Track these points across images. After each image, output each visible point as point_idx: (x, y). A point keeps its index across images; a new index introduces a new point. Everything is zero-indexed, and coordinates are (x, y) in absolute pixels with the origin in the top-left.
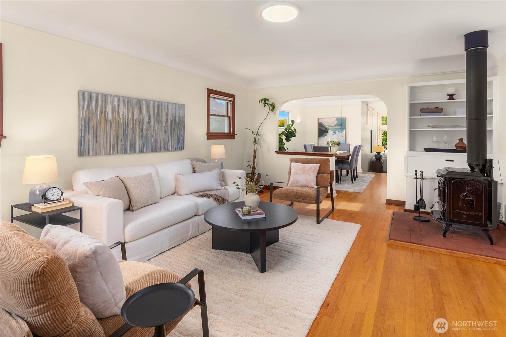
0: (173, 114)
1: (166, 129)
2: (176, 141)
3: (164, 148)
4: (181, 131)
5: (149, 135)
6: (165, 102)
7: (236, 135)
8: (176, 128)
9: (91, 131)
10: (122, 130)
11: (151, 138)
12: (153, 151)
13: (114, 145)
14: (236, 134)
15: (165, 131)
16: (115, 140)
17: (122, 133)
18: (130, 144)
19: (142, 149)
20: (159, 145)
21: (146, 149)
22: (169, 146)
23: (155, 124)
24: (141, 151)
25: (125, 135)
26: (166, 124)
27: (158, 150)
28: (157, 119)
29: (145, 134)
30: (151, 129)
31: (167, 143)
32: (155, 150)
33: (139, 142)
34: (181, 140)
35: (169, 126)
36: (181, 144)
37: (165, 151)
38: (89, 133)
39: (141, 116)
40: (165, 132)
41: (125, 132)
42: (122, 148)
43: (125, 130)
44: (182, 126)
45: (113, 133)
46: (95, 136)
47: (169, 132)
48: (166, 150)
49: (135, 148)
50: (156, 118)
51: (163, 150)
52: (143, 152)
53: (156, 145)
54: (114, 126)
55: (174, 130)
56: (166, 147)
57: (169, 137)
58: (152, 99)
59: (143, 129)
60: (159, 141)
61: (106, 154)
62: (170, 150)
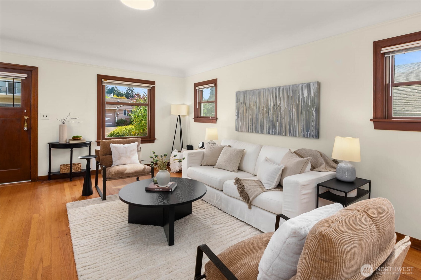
0: (299, 97)
1: (292, 113)
2: (304, 127)
3: (290, 132)
4: (311, 115)
5: (274, 119)
6: (289, 86)
8: (304, 112)
9: (240, 116)
10: (255, 115)
11: (276, 122)
12: (278, 135)
13: (251, 126)
15: (291, 115)
16: (251, 122)
17: (255, 117)
18: (260, 126)
19: (269, 132)
20: (284, 129)
21: (273, 131)
22: (296, 132)
23: (279, 108)
24: (269, 133)
25: (257, 119)
26: (291, 108)
27: (284, 134)
28: (281, 104)
29: (271, 118)
30: (276, 114)
31: (293, 129)
32: (279, 134)
33: (266, 125)
34: (312, 126)
35: (294, 110)
36: (313, 131)
37: (291, 136)
38: (239, 117)
39: (267, 102)
40: (290, 116)
41: (257, 117)
42: (255, 129)
43: (257, 115)
44: (312, 109)
45: (250, 117)
46: (242, 119)
47: (295, 117)
48: (292, 135)
49: (263, 129)
50: (280, 103)
51: (289, 135)
52: (270, 134)
53: (281, 129)
54: (250, 112)
55: (302, 114)
56: (292, 132)
57: (295, 121)
58: (275, 86)
59: (269, 114)
60: (284, 125)
61: (246, 132)
62: (297, 135)
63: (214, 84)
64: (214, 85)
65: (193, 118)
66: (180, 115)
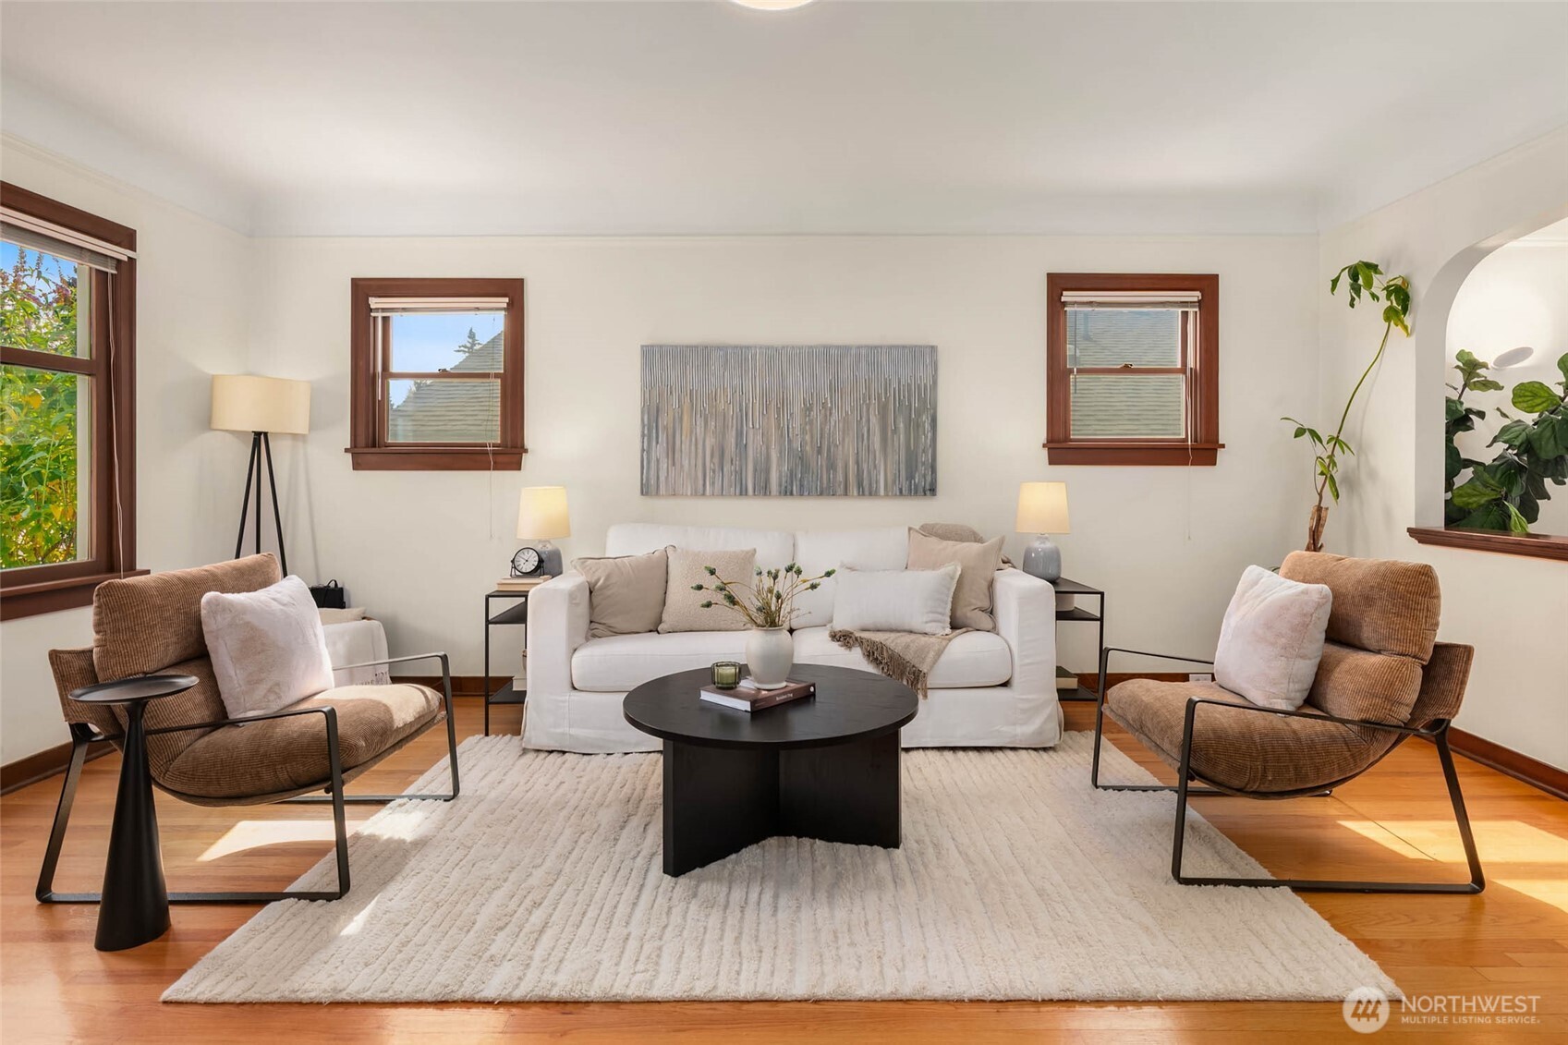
0: (887, 384)
1: (865, 429)
2: (903, 466)
3: (860, 485)
4: (920, 433)
5: (808, 448)
6: (859, 347)
7: (1223, 446)
8: (902, 425)
9: (662, 438)
10: (734, 433)
11: (815, 456)
12: (821, 494)
13: (714, 472)
14: (1220, 442)
15: (863, 435)
16: (716, 460)
17: (733, 441)
18: (755, 470)
19: (789, 487)
20: (840, 477)
21: (802, 486)
22: (877, 482)
23: (826, 416)
24: (786, 492)
25: (742, 448)
26: (864, 414)
27: (840, 490)
28: (831, 402)
29: (797, 445)
30: (815, 431)
31: (869, 472)
32: (826, 491)
33: (779, 465)
34: (923, 464)
35: (874, 420)
36: (924, 476)
37: (863, 495)
38: (657, 443)
39: (783, 393)
40: (860, 437)
41: (742, 440)
42: (733, 481)
43: (739, 434)
44: (924, 418)
45: (710, 441)
46: (672, 450)
47: (876, 440)
48: (867, 493)
49: (767, 481)
50: (828, 396)
51: (855, 493)
52: (792, 494)
53: (831, 476)
54: (713, 423)
55: (895, 431)
56: (866, 483)
57: (875, 451)
58: (813, 342)
59: (791, 430)
60: (840, 465)
61: (695, 494)
62: (882, 492)
63: (507, 300)
64: (505, 305)
65: (346, 450)
66: (266, 434)
